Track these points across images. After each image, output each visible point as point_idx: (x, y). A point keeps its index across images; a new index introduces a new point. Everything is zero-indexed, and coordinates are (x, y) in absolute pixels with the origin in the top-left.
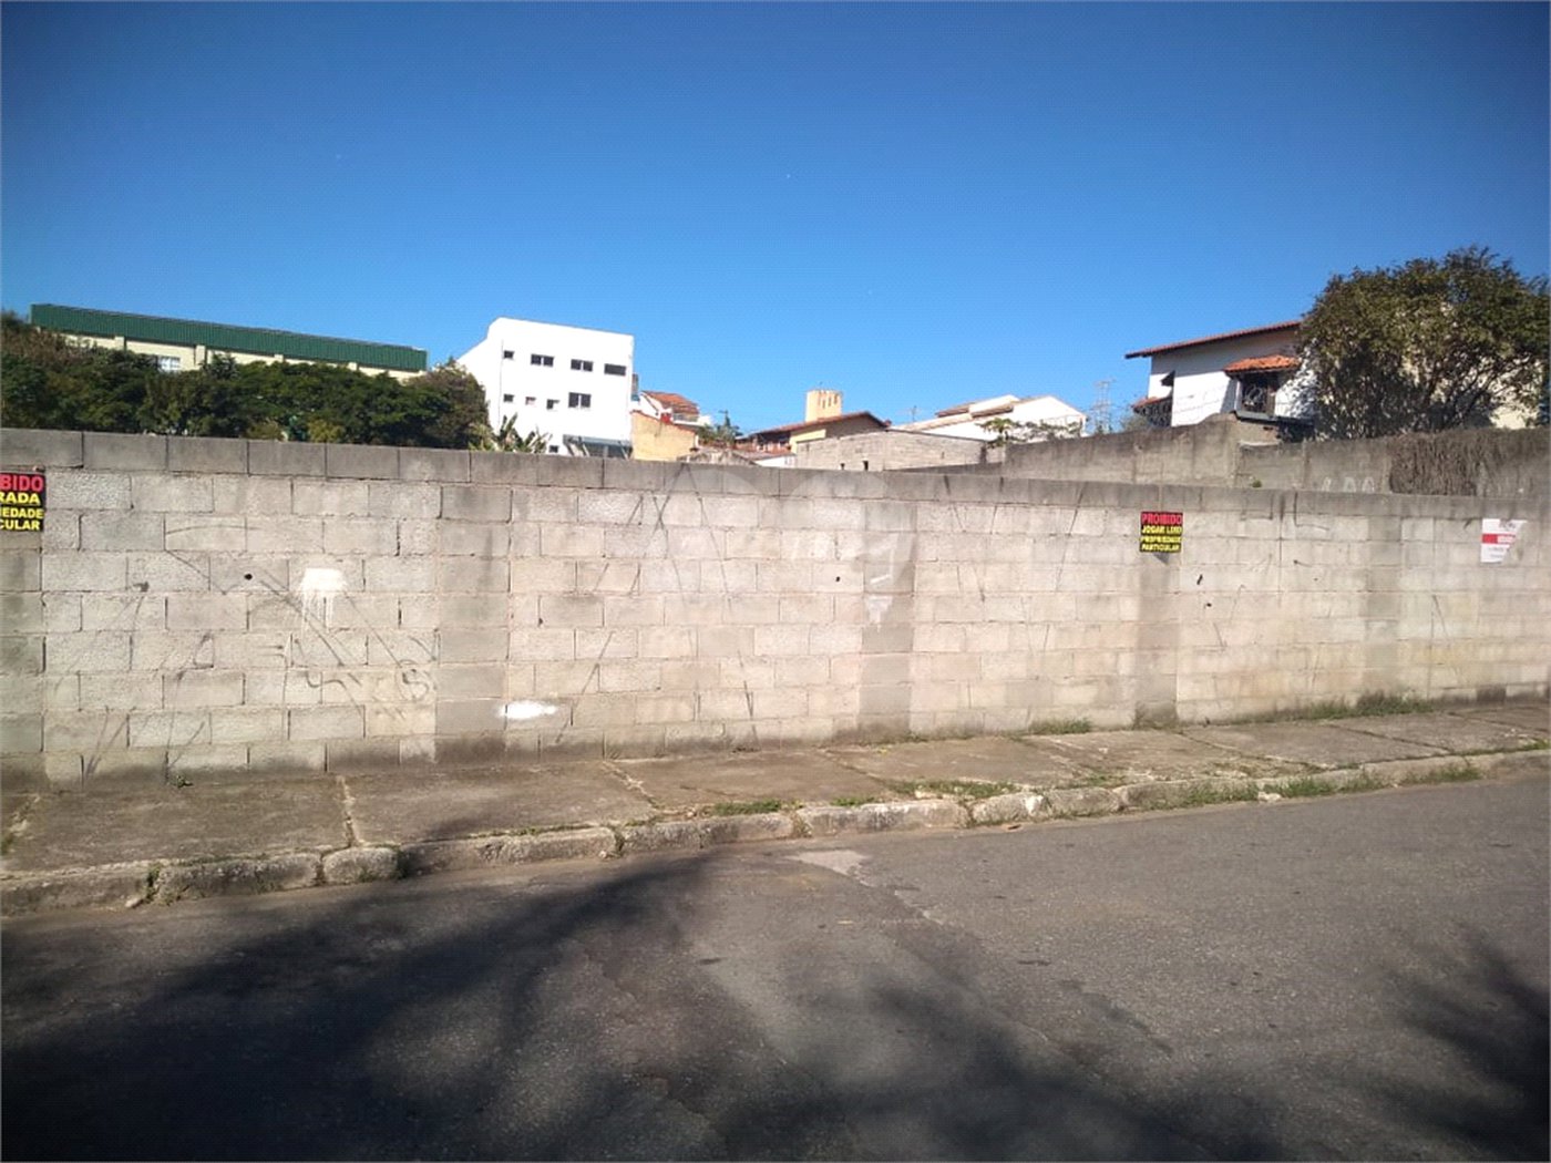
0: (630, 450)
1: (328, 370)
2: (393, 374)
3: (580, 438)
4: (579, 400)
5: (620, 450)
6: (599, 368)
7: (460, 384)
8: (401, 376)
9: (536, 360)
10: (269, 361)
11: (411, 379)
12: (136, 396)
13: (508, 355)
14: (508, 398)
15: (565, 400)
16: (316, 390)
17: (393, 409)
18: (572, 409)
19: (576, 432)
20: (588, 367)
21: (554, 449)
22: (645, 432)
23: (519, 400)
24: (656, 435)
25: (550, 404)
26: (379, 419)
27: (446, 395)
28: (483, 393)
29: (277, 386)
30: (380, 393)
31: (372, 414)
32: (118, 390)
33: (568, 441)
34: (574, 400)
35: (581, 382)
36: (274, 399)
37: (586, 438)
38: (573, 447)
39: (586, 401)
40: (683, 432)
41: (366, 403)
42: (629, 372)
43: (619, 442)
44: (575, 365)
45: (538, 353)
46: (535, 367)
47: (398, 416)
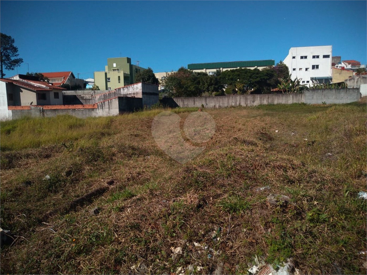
0: (331, 79)
1: (242, 70)
2: (258, 68)
3: (315, 78)
4: (315, 67)
5: (328, 80)
6: (321, 57)
7: (282, 67)
8: (260, 68)
9: (302, 57)
10: (229, 69)
11: (264, 68)
12: (199, 83)
13: (294, 57)
14: (294, 69)
15: (311, 67)
16: (239, 75)
17: (257, 77)
18: (313, 70)
19: (314, 76)
20: (318, 57)
21: (308, 82)
22: (336, 73)
23: (297, 70)
24: (340, 74)
25: (306, 69)
26: (253, 80)
27: (273, 72)
28: (288, 69)
29: (229, 76)
30: (254, 74)
31: (251, 79)
32: (195, 82)
33: (312, 79)
34: (313, 67)
35: (315, 62)
36: (228, 79)
37: (318, 77)
38: (314, 81)
39: (317, 67)
40: (349, 72)
41: (250, 77)
42: (331, 57)
43: (328, 77)
44: (314, 57)
45: (302, 55)
46: (302, 60)
47: (258, 79)
